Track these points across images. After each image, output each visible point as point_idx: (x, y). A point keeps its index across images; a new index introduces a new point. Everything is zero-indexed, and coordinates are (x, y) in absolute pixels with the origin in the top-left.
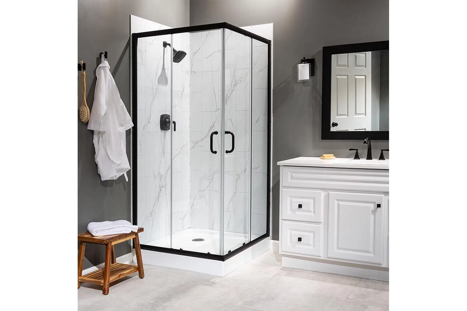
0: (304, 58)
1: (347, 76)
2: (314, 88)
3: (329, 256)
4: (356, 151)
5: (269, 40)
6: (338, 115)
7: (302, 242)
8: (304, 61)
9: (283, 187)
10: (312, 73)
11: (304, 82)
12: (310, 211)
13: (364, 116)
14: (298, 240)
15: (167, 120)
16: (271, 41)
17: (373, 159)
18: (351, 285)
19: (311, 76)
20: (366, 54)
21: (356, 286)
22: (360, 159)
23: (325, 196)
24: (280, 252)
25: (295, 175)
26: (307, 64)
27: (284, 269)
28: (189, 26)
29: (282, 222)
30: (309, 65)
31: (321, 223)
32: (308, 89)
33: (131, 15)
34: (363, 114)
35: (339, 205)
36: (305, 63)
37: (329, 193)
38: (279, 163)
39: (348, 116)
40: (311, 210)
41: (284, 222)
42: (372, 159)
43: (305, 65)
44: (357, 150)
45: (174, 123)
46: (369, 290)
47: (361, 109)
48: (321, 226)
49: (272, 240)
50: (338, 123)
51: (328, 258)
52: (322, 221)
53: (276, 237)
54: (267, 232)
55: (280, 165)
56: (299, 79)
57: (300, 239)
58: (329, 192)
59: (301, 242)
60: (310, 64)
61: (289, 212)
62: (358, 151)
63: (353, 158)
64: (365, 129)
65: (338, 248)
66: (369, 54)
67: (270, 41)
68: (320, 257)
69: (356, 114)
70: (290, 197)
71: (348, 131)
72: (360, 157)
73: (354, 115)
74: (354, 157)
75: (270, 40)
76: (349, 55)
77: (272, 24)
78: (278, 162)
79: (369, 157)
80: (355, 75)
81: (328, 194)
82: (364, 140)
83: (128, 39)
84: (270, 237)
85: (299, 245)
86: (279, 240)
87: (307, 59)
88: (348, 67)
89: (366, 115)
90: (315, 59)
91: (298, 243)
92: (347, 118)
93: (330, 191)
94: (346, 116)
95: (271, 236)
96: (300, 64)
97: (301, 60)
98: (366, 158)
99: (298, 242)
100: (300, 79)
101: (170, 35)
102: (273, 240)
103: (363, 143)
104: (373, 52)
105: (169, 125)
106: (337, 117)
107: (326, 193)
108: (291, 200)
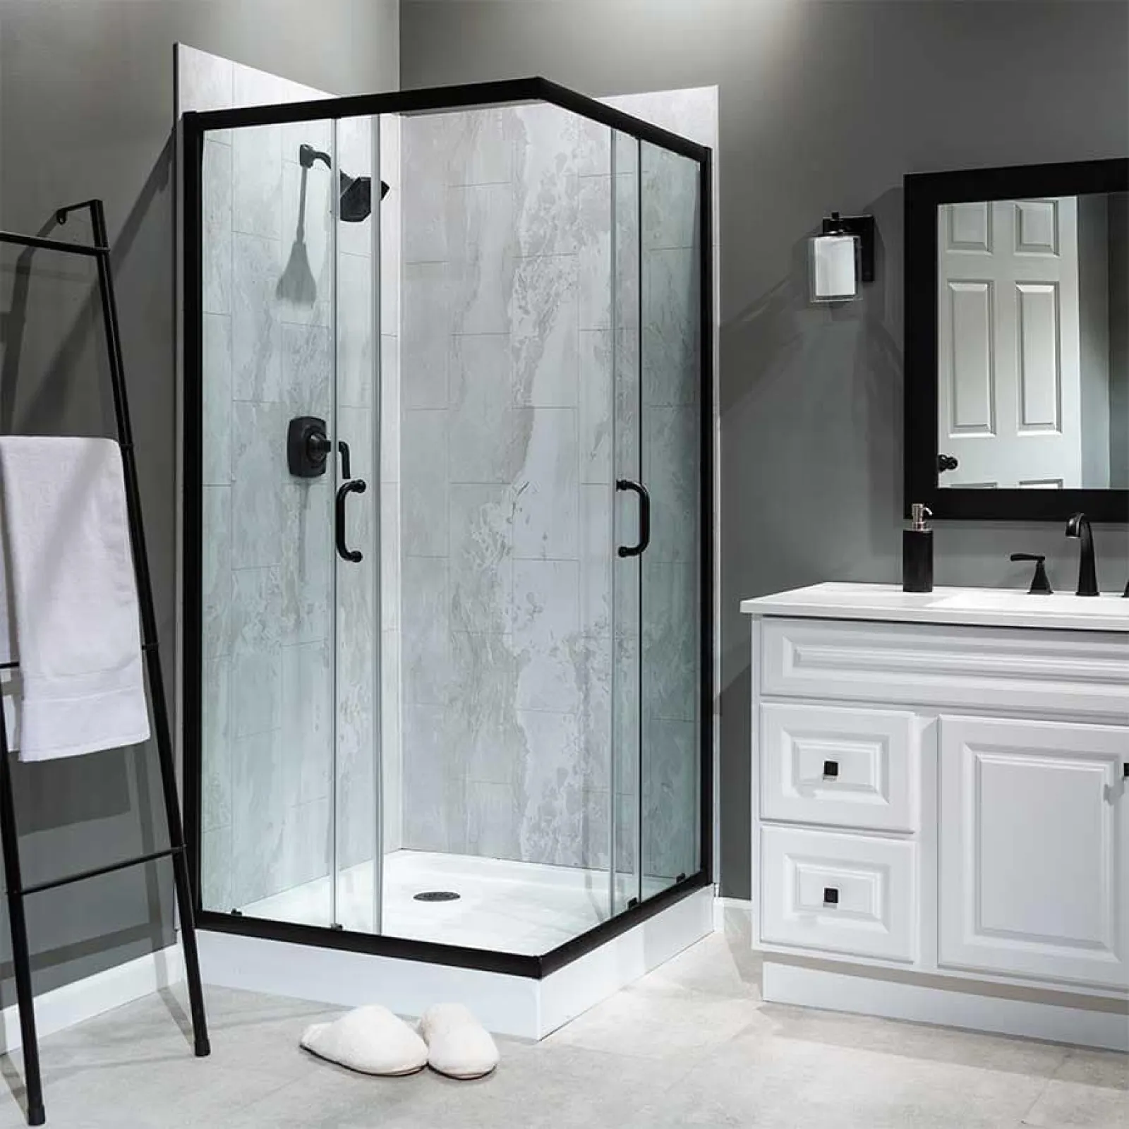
0: (835, 215)
1: (989, 283)
2: (873, 326)
3: (947, 958)
4: (1036, 562)
5: (706, 148)
6: (957, 427)
7: (838, 905)
8: (833, 226)
9: (762, 695)
10: (866, 269)
11: (835, 305)
12: (869, 789)
13: (1055, 432)
14: (827, 900)
15: (313, 437)
16: (710, 150)
17: (1101, 593)
18: (1033, 1071)
19: (860, 285)
20: (1056, 204)
21: (1051, 1078)
22: (1051, 592)
23: (925, 734)
24: (756, 946)
25: (805, 651)
26: (846, 238)
27: (771, 1008)
28: (397, 90)
29: (761, 830)
30: (856, 240)
31: (912, 833)
32: (853, 328)
33: (180, 45)
34: (1050, 424)
35: (978, 765)
36: (838, 235)
37: (939, 720)
38: (747, 606)
39: (994, 431)
40: (872, 784)
41: (767, 828)
42: (1097, 594)
43: (841, 241)
44: (1041, 559)
45: (344, 448)
46: (1104, 1091)
47: (1041, 406)
48: (912, 844)
49: (722, 899)
50: (956, 457)
51: (940, 966)
52: (915, 824)
53: (739, 886)
54: (702, 866)
55: (751, 614)
56: (818, 294)
57: (831, 896)
58: (942, 717)
59: (835, 907)
60: (857, 237)
61: (788, 789)
62: (1045, 562)
63: (1028, 591)
64: (1059, 481)
65: (980, 930)
66: (1069, 205)
67: (708, 150)
68: (911, 963)
69: (1024, 423)
70: (793, 734)
71: (994, 487)
72: (1051, 587)
73: (1017, 426)
74: (1030, 587)
75: (709, 146)
76: (994, 208)
77: (716, 87)
78: (743, 602)
79: (1088, 587)
80: (1018, 283)
81: (935, 725)
82: (1066, 523)
83: (170, 133)
84: (712, 885)
85: (829, 919)
86: (749, 899)
87: (845, 220)
88: (992, 252)
89: (1059, 429)
90: (876, 220)
91: (826, 909)
92: (991, 438)
93: (943, 713)
94: (986, 431)
95: (718, 881)
96: (820, 236)
97: (824, 221)
98: (1077, 588)
99: (824, 906)
100: (823, 294)
101: (328, 122)
102: (724, 896)
103: (1064, 532)
104: (1084, 197)
105: (322, 458)
106: (952, 436)
107: (932, 720)
108: (794, 744)
